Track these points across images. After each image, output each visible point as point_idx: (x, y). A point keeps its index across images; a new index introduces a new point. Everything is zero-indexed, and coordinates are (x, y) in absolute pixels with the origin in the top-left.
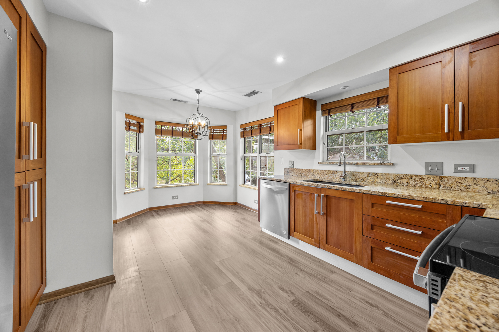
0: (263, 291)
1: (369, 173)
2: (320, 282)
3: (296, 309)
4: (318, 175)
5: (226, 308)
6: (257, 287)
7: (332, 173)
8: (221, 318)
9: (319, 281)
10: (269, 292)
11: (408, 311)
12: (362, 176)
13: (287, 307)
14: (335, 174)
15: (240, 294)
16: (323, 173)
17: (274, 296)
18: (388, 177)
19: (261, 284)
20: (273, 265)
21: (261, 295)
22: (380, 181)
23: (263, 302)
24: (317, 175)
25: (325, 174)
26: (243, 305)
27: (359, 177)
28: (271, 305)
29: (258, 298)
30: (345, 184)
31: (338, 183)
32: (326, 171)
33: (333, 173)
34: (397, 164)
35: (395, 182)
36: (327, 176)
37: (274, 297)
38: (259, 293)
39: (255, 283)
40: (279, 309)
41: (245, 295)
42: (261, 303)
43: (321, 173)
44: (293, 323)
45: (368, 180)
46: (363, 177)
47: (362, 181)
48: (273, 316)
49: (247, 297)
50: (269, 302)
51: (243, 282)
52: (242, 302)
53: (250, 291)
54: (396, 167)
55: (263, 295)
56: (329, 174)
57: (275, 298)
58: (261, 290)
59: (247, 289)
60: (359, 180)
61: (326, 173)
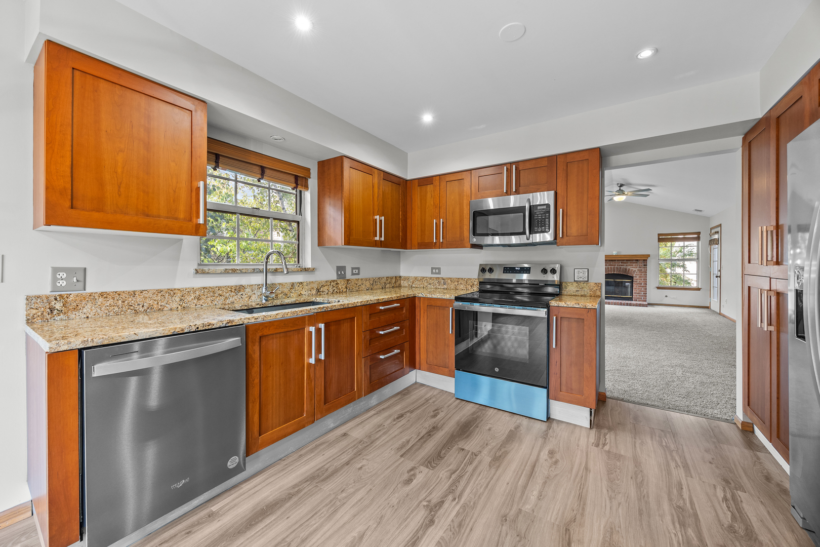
0: (425, 503)
1: (293, 283)
2: (375, 445)
3: (440, 465)
4: (199, 299)
5: (498, 543)
6: (421, 515)
7: (233, 290)
8: (519, 541)
9: (373, 447)
10: (425, 495)
11: (396, 403)
12: (284, 290)
13: (443, 472)
14: (240, 291)
15: (453, 534)
16: (212, 294)
17: (429, 488)
18: (313, 286)
19: (408, 510)
20: (338, 503)
21: (438, 504)
22: (305, 293)
23: (450, 497)
24: (195, 301)
25: (216, 295)
26: (473, 520)
27: (280, 292)
28: (449, 488)
29: (446, 505)
30: (275, 306)
31: (262, 307)
32: (219, 288)
33: (235, 289)
34: (316, 269)
35: (318, 290)
36: (223, 298)
37: (432, 488)
38: (434, 509)
39: (408, 520)
40: (451, 479)
41: (450, 525)
42: (455, 499)
43: (206, 293)
44: (465, 465)
45: (291, 294)
46: (286, 290)
47: (284, 297)
48: (468, 483)
49: (453, 521)
50: (446, 491)
51: (416, 541)
52: (468, 525)
53: (436, 521)
54: (317, 273)
55: (434, 501)
56: (228, 295)
57: (433, 486)
58: (424, 506)
59: (433, 527)
60: (281, 295)
61: (220, 292)
